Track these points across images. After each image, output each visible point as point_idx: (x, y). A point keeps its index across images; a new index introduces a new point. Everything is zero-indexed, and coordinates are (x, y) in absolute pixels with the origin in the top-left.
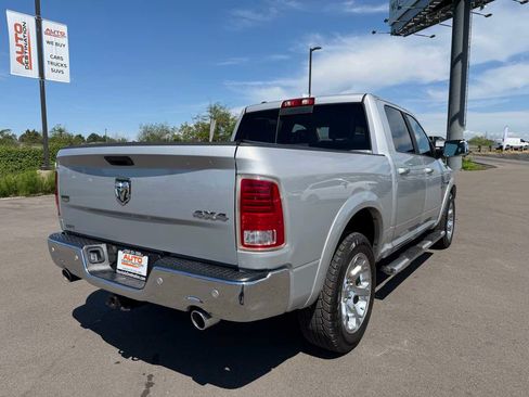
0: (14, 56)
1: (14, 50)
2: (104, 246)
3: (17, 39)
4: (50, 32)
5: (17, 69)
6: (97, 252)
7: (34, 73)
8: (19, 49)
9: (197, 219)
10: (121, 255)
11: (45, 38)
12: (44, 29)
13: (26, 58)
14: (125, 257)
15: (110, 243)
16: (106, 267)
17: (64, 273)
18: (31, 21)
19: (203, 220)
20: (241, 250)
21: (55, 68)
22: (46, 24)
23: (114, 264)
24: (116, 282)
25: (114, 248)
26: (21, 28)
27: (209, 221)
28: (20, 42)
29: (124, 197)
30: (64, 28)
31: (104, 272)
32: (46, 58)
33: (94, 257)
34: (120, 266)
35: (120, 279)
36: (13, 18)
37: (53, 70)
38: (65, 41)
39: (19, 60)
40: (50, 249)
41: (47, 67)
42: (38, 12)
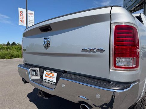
0: (20, 20)
1: (20, 18)
2: (38, 69)
3: (21, 15)
4: (29, 13)
5: (20, 23)
6: (35, 71)
7: (25, 25)
8: (21, 18)
9: (84, 53)
10: (45, 72)
11: (28, 15)
12: (28, 13)
13: (23, 20)
14: (47, 73)
15: (40, 67)
16: (38, 77)
17: (23, 80)
18: (24, 10)
19: (87, 53)
20: (113, 70)
21: (30, 23)
22: (28, 11)
23: (42, 76)
24: (42, 85)
25: (42, 69)
26: (22, 12)
27: (92, 53)
28: (21, 16)
29: (47, 46)
30: (33, 12)
31: (37, 80)
32: (28, 20)
33: (34, 73)
34: (44, 77)
35: (44, 83)
36: (20, 10)
37: (30, 24)
38: (33, 16)
39: (21, 21)
40: (18, 70)
41: (28, 23)
42: (27, 8)
